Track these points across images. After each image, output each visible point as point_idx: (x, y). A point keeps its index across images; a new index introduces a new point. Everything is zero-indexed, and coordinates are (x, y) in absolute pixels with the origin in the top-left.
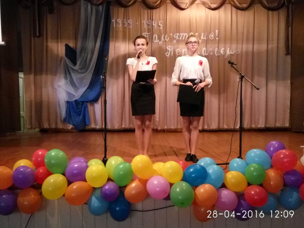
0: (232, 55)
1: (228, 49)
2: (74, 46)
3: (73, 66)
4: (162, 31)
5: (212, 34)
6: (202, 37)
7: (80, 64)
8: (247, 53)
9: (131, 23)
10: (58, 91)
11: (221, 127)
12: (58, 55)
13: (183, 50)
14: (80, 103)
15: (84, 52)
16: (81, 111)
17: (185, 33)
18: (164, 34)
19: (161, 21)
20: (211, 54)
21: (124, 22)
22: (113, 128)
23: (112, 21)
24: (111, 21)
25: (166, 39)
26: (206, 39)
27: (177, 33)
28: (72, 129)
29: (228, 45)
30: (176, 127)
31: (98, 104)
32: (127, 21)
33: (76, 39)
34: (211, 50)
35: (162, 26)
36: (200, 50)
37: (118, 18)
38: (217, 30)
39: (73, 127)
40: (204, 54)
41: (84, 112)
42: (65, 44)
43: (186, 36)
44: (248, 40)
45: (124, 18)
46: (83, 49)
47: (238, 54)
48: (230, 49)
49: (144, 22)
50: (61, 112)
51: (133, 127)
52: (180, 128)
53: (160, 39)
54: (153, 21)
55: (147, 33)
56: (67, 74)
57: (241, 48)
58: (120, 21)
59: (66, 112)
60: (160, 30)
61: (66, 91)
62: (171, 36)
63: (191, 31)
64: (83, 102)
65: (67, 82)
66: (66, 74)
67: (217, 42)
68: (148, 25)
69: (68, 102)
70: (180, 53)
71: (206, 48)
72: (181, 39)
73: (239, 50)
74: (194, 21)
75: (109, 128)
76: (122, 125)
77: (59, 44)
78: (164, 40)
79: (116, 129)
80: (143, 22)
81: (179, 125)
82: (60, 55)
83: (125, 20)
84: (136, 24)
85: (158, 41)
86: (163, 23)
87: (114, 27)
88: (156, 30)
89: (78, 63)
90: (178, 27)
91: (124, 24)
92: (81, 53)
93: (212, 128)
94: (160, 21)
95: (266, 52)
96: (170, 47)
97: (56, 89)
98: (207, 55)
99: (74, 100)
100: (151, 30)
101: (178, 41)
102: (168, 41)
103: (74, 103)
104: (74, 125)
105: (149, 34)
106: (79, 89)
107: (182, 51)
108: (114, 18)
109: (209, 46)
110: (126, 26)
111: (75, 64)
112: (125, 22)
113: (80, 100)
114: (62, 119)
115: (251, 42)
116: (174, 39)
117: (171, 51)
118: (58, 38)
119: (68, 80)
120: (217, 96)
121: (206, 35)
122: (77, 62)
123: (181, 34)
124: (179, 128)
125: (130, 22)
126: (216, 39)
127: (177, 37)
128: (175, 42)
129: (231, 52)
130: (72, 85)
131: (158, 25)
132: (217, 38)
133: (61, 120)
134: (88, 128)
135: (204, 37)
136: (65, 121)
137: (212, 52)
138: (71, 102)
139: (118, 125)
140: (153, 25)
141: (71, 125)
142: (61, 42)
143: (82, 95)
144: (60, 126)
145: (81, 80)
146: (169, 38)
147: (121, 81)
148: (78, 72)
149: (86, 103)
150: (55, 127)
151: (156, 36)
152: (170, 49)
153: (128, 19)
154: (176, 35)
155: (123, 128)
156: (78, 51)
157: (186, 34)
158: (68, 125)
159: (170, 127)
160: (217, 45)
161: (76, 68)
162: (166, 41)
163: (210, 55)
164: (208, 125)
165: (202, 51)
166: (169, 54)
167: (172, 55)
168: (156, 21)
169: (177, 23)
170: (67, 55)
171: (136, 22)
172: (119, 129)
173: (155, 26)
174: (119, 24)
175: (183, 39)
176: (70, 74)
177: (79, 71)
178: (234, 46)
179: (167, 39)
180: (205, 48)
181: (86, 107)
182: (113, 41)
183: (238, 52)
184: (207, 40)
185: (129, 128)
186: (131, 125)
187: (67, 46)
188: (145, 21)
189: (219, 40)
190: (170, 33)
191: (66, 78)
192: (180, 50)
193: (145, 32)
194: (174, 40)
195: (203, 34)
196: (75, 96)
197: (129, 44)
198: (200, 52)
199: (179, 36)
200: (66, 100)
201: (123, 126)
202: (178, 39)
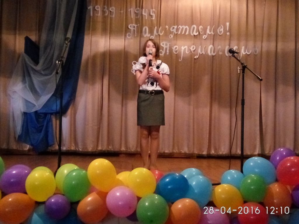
0: (249, 55)
1: (243, 47)
2: (37, 40)
3: (34, 65)
4: (155, 22)
5: (222, 28)
6: (208, 32)
7: (44, 63)
8: (268, 53)
9: (114, 11)
10: (13, 98)
11: (233, 152)
12: (15, 51)
13: (183, 48)
14: (41, 114)
15: (50, 47)
16: (43, 126)
17: (185, 26)
18: (157, 26)
19: (154, 10)
20: (221, 53)
21: (104, 10)
22: (86, 151)
23: (89, 8)
24: (87, 8)
25: (159, 33)
26: (213, 33)
27: (175, 26)
28: (29, 150)
29: (243, 43)
30: (171, 151)
31: (66, 117)
32: (108, 9)
33: (40, 30)
34: (220, 48)
35: (155, 16)
36: (205, 48)
37: (96, 4)
38: (228, 22)
39: (32, 147)
40: (211, 53)
41: (47, 127)
42: (25, 36)
43: (186, 29)
44: (269, 35)
45: (104, 4)
46: (49, 43)
47: (256, 54)
48: (246, 48)
49: (131, 11)
50: (15, 127)
51: (112, 150)
52: (177, 153)
53: (151, 32)
54: (144, 10)
55: (134, 25)
56: (26, 77)
57: (260, 47)
58: (99, 8)
59: (23, 126)
60: (152, 20)
61: (23, 98)
62: (166, 29)
63: (193, 24)
64: (46, 114)
65: (26, 87)
66: (24, 77)
67: (228, 37)
68: (137, 14)
69: (25, 114)
70: (178, 51)
71: (213, 45)
72: (179, 33)
73: (257, 49)
74: (198, 10)
75: (80, 150)
76: (97, 146)
77: (17, 36)
78: (156, 34)
79: (89, 152)
80: (129, 10)
81: (176, 148)
82: (18, 51)
83: (106, 7)
84: (121, 13)
85: (150, 35)
86: (156, 12)
87: (90, 17)
88: (147, 21)
89: (41, 62)
90: (176, 18)
91: (104, 12)
92: (45, 48)
93: (221, 153)
94: (152, 9)
95: (294, 53)
96: (164, 43)
97: (10, 96)
98: (214, 54)
99: (34, 110)
100: (139, 20)
101: (176, 35)
102: (162, 35)
103: (33, 116)
104: (32, 145)
105: (137, 27)
106: (40, 96)
107: (181, 49)
108: (92, 4)
109: (216, 43)
110: (106, 14)
111: (37, 62)
112: (106, 10)
113: (42, 111)
114: (17, 137)
115: (274, 38)
116: (171, 33)
117: (166, 49)
118: (15, 29)
119: (27, 84)
120: (228, 109)
121: (213, 29)
122: (39, 61)
123: (180, 26)
124: (175, 152)
125: (112, 9)
126: (226, 34)
127: (175, 30)
128: (172, 37)
129: (247, 52)
130: (32, 91)
131: (150, 15)
132: (228, 34)
133: (15, 138)
134: (52, 150)
135: (210, 32)
136: (20, 139)
137: (221, 52)
138: (30, 114)
139: (92, 146)
140: (142, 14)
141: (28, 145)
142: (19, 34)
143: (45, 104)
144: (14, 146)
145: (44, 84)
146: (163, 31)
147: (98, 86)
148: (41, 74)
149: (49, 115)
150: (6, 148)
151: (146, 28)
152: (165, 47)
153: (109, 6)
154: (174, 28)
155: (99, 150)
156: (42, 46)
157: (187, 27)
158: (24, 144)
159: (163, 151)
160: (227, 42)
161: (38, 68)
162: (159, 35)
163: (219, 55)
164: (216, 150)
165: (207, 50)
166: (164, 52)
167: (168, 54)
168: (147, 10)
169: (175, 13)
170: (27, 51)
171: (121, 10)
172: (93, 152)
173: (145, 15)
174: (98, 12)
175: (183, 33)
176: (30, 76)
177: (43, 72)
178: (251, 44)
179: (161, 33)
180: (211, 46)
181: (50, 120)
182: (89, 34)
183: (256, 51)
184: (214, 35)
185: (108, 151)
186: (110, 147)
187: (27, 39)
188: (132, 9)
189: (231, 35)
190: (166, 25)
191: (24, 81)
192: (178, 48)
193: (132, 23)
194: (171, 35)
195: (209, 27)
196: (35, 105)
197: (110, 39)
198: (204, 51)
199: (177, 30)
200: (23, 110)
201: (100, 148)
202: (176, 33)
